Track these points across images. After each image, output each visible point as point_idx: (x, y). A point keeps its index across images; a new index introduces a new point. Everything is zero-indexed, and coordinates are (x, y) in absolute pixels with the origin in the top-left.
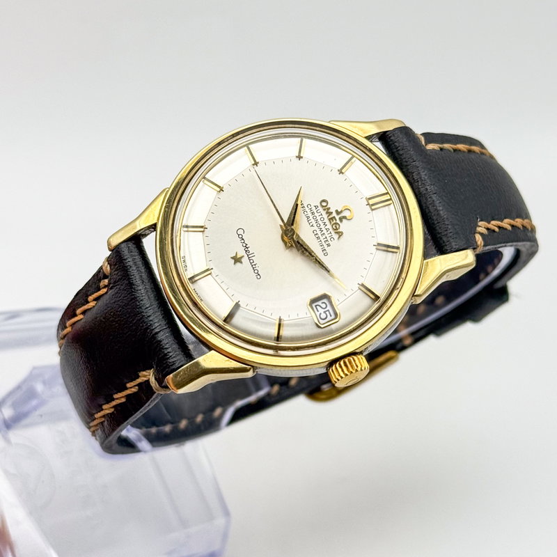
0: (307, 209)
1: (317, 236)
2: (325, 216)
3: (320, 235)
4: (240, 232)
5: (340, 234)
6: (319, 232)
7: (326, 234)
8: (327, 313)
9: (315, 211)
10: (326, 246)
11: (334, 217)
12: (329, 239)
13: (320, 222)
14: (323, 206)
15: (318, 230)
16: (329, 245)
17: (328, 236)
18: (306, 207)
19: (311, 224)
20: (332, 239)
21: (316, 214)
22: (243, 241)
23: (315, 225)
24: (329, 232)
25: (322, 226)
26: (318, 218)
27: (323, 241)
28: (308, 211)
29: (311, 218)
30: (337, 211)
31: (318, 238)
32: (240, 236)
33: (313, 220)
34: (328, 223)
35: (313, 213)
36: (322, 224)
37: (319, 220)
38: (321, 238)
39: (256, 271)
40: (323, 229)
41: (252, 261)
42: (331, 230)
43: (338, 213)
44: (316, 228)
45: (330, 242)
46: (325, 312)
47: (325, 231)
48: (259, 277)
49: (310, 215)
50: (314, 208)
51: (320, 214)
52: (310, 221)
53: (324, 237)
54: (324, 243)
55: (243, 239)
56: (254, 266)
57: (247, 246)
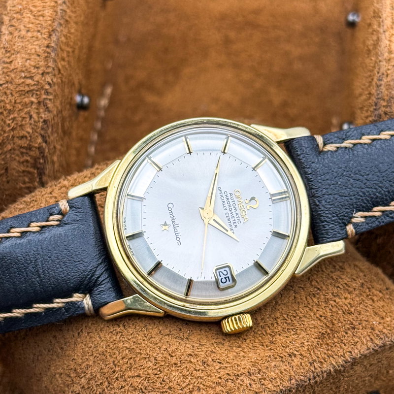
0: (224, 195)
1: (228, 218)
2: (237, 202)
3: (231, 218)
4: (170, 206)
5: (246, 219)
6: (230, 215)
7: (235, 217)
8: (227, 278)
9: (230, 198)
10: (233, 227)
12: (237, 221)
13: (232, 207)
14: (236, 195)
15: (230, 213)
16: (236, 226)
17: (236, 219)
18: (223, 193)
19: (225, 208)
20: (239, 222)
21: (230, 200)
23: (228, 208)
24: (238, 216)
25: (233, 211)
26: (231, 204)
27: (232, 222)
28: (225, 197)
29: (226, 203)
30: (246, 200)
31: (229, 220)
32: (170, 209)
33: (227, 205)
34: (237, 208)
35: (228, 199)
36: (233, 209)
38: (231, 220)
39: (178, 239)
40: (234, 213)
41: (176, 230)
44: (228, 211)
45: (237, 224)
46: (225, 278)
47: (235, 215)
48: (179, 244)
49: (225, 200)
50: (229, 195)
51: (233, 200)
52: (224, 205)
53: (233, 219)
54: (232, 224)
55: (172, 212)
56: (177, 235)
57: (174, 218)
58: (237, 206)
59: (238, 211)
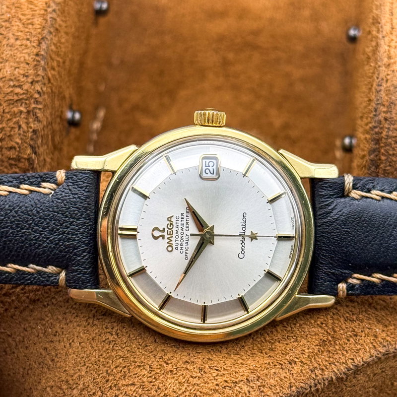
0: (184, 250)
1: (187, 225)
2: (173, 239)
3: (185, 225)
4: (241, 256)
5: (169, 219)
6: (185, 228)
7: (180, 224)
8: (207, 165)
9: (179, 246)
10: (185, 215)
11: (168, 234)
12: (180, 219)
14: (172, 247)
16: (182, 214)
17: (180, 222)
18: (184, 253)
19: (187, 237)
20: (177, 218)
21: (179, 243)
22: (243, 248)
23: (185, 235)
24: (177, 224)
25: (180, 231)
26: (179, 239)
27: (185, 220)
28: (184, 248)
29: (185, 242)
30: (163, 238)
32: (243, 252)
33: (185, 239)
34: (175, 232)
35: (182, 245)
36: (179, 233)
37: (180, 237)
38: (185, 222)
39: (244, 220)
40: (180, 229)
41: (244, 229)
42: (175, 226)
43: (163, 237)
44: (185, 232)
45: (180, 216)
47: (180, 226)
48: (244, 215)
49: (184, 245)
50: (179, 248)
51: (177, 242)
52: (187, 239)
53: (182, 222)
54: (185, 217)
55: (242, 249)
56: (244, 224)
57: (242, 242)
58: (174, 234)
59: (175, 229)
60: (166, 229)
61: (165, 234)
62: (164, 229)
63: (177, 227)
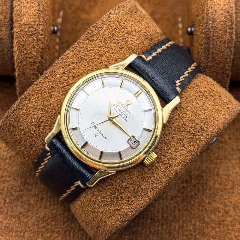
2: (121, 106)
3: (122, 115)
4: (93, 124)
5: (129, 111)
6: (121, 114)
7: (124, 113)
8: (135, 142)
9: (117, 106)
10: (125, 118)
12: (126, 115)
13: (120, 110)
14: (119, 103)
15: (120, 113)
18: (113, 105)
19: (117, 111)
21: (118, 107)
22: (95, 127)
25: (122, 111)
26: (119, 108)
27: (124, 116)
29: (116, 109)
35: (116, 107)
36: (121, 110)
38: (123, 115)
39: (104, 137)
41: (101, 133)
42: (125, 111)
45: (126, 116)
46: (134, 142)
48: (106, 138)
49: (115, 108)
50: (116, 105)
56: (103, 135)
58: (122, 108)
59: (124, 110)
60: (127, 107)
61: (126, 105)
62: (128, 106)
63: (124, 111)
